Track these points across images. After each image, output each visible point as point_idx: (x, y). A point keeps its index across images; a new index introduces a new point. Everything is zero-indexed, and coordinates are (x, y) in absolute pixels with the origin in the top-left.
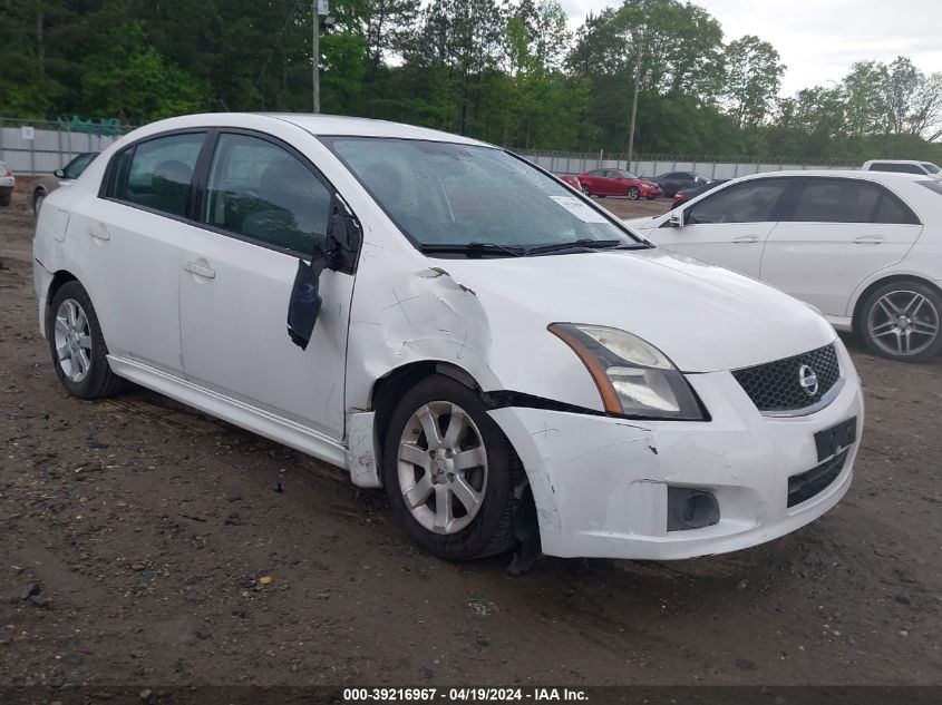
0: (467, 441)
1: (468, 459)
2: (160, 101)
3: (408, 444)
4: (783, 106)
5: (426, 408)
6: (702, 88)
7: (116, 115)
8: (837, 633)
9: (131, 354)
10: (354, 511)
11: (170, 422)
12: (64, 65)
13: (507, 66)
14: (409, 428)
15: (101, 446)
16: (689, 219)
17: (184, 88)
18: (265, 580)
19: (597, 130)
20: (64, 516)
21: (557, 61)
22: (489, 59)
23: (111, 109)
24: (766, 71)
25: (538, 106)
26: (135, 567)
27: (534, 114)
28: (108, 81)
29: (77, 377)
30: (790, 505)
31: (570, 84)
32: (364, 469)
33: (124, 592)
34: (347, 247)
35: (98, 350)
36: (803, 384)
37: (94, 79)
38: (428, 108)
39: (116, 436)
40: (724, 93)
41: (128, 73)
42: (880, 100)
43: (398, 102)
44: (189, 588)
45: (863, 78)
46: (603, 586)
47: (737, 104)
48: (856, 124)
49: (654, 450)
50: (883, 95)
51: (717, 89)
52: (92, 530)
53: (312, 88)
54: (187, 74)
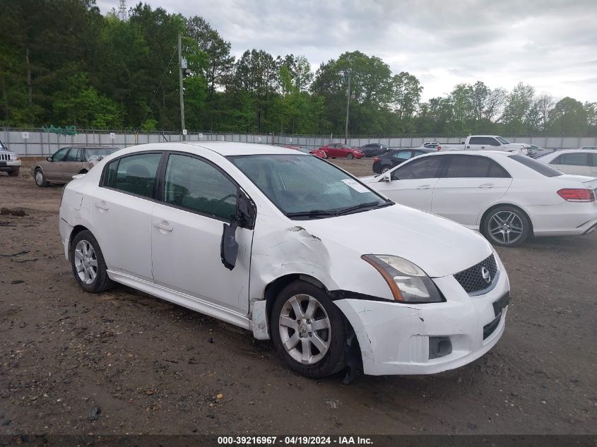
0: (318, 315)
1: (320, 324)
2: (96, 114)
3: (284, 318)
4: (422, 107)
5: (294, 298)
6: (381, 100)
7: (72, 123)
8: (512, 405)
9: (121, 269)
10: (254, 351)
11: (143, 304)
12: (43, 97)
13: (280, 91)
14: (285, 308)
15: (110, 321)
16: (393, 177)
17: (109, 107)
18: (220, 396)
19: (329, 123)
20: (101, 364)
21: (307, 87)
22: (271, 88)
23: (69, 120)
24: (412, 89)
25: (298, 112)
26: (148, 393)
27: (296, 116)
28: (68, 105)
29: (89, 282)
30: (484, 338)
31: (314, 99)
32: (261, 331)
33: (146, 408)
34: (249, 216)
35: (101, 267)
36: (484, 277)
37: (59, 104)
38: (241, 114)
39: (116, 314)
40: (392, 102)
41: (78, 100)
42: (469, 103)
43: (225, 112)
44: (181, 403)
45: (460, 92)
46: (392, 386)
47: (399, 107)
48: (458, 115)
49: (422, 320)
50: (471, 100)
51: (389, 100)
52: (119, 372)
53: (179, 106)
54: (110, 100)
